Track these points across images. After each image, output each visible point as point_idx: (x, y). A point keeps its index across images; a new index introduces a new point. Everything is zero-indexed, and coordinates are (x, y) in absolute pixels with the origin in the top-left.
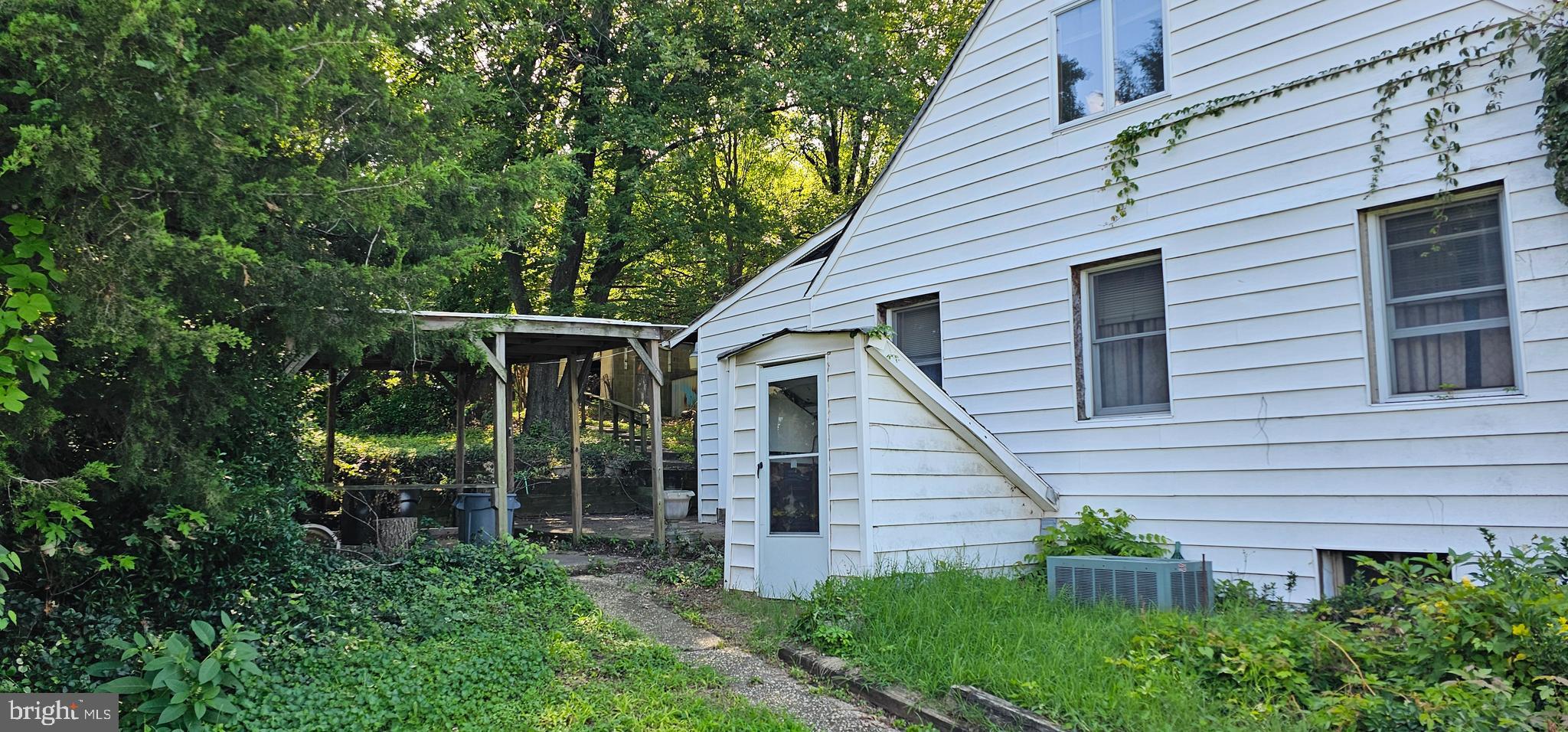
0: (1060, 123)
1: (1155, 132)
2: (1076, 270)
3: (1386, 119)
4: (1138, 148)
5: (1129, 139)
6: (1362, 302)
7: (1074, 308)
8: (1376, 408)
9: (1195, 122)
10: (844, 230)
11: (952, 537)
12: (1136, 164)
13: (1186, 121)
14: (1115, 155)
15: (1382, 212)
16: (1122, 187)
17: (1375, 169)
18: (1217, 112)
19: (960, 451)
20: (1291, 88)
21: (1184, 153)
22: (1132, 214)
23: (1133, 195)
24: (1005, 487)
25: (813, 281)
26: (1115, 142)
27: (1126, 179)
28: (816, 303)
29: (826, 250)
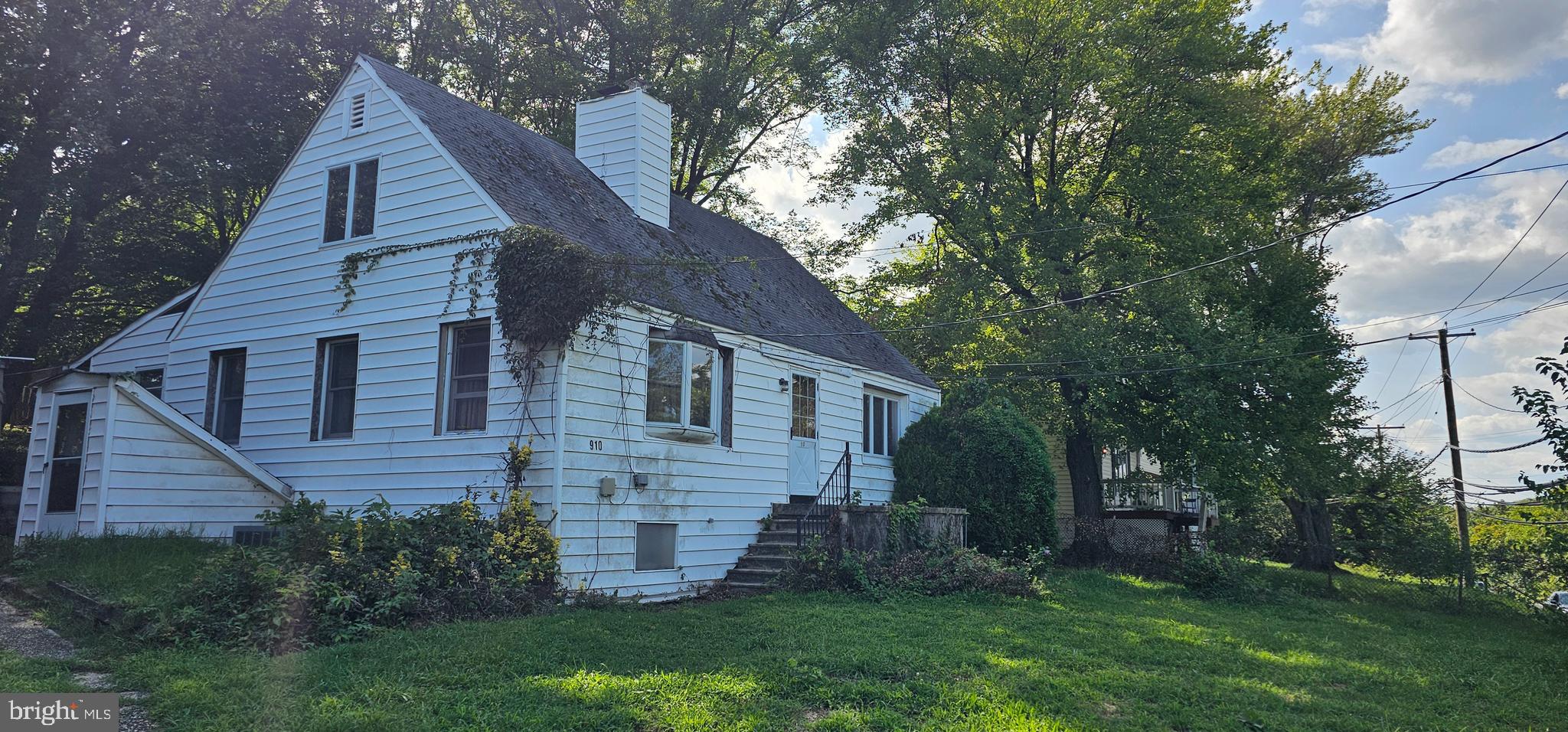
0: (324, 242)
1: (366, 259)
2: (321, 342)
3: (458, 274)
4: (357, 268)
5: (353, 261)
6: (436, 377)
7: (317, 366)
8: (438, 438)
9: (384, 257)
10: (197, 294)
11: (188, 516)
12: (356, 278)
13: (380, 256)
14: (345, 270)
15: (455, 326)
16: (347, 291)
17: (449, 302)
18: (394, 253)
19: (204, 458)
20: (424, 247)
21: (377, 276)
22: (350, 310)
23: (352, 298)
24: (250, 485)
25: (173, 329)
26: (344, 262)
27: (350, 286)
28: (174, 346)
29: (183, 307)
